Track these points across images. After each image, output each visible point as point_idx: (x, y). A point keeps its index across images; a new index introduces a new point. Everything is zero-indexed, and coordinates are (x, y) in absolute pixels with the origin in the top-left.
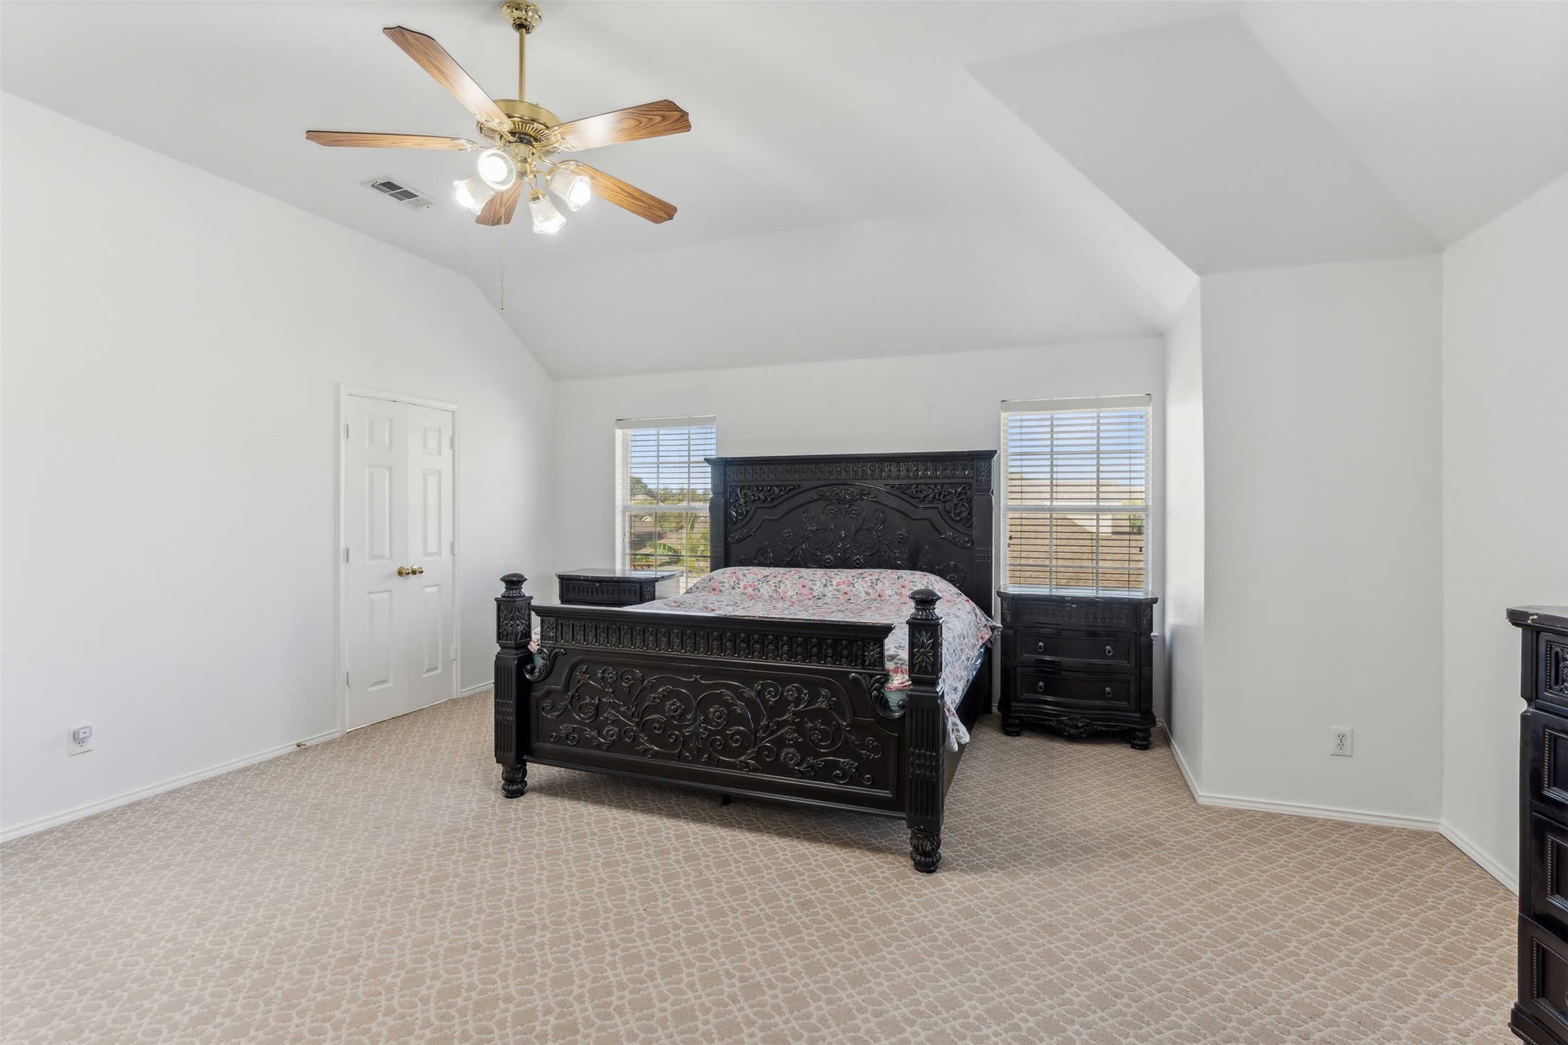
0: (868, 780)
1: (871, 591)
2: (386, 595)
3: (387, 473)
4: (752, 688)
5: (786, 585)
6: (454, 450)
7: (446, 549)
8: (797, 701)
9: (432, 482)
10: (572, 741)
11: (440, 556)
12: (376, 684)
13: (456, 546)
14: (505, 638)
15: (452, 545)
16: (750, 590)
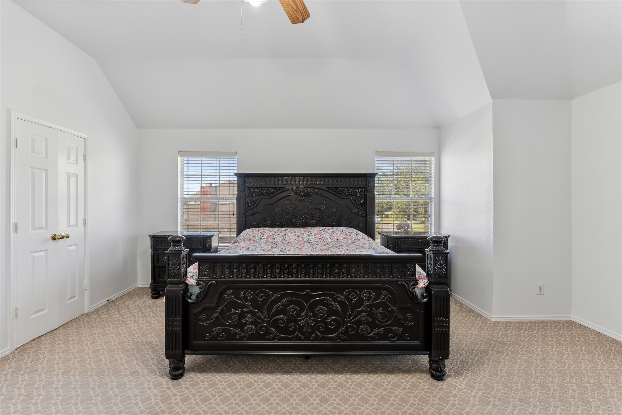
0: (408, 336)
1: (332, 237)
2: (43, 253)
3: (44, 173)
4: (342, 295)
5: (289, 236)
6: (85, 162)
7: (81, 222)
8: (368, 299)
9: (73, 180)
10: (221, 337)
11: (77, 227)
12: (36, 312)
13: (87, 220)
14: (173, 277)
15: (85, 220)
16: (270, 239)
